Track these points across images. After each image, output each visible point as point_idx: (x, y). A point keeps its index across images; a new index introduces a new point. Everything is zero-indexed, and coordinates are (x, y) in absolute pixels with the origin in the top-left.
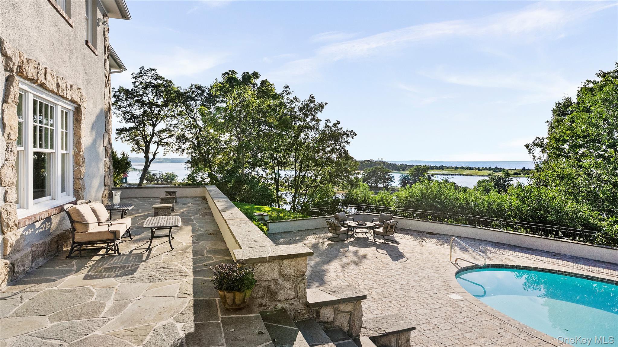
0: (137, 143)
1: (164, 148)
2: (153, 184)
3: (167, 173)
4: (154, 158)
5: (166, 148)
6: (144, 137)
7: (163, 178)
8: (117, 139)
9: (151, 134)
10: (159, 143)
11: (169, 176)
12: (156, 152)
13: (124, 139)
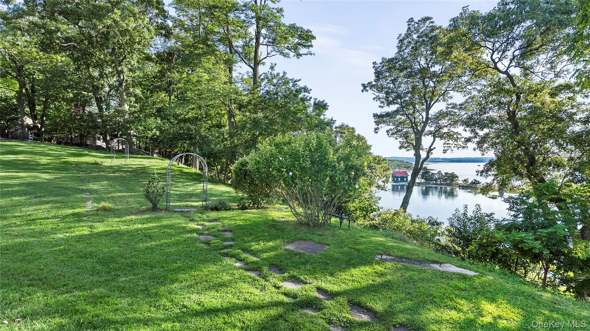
0: (406, 136)
1: (443, 141)
2: (432, 184)
3: (446, 174)
4: (428, 157)
5: (447, 142)
6: (414, 125)
7: (442, 179)
8: (377, 131)
9: (424, 120)
10: (435, 134)
11: (449, 177)
12: (432, 148)
13: (391, 132)
